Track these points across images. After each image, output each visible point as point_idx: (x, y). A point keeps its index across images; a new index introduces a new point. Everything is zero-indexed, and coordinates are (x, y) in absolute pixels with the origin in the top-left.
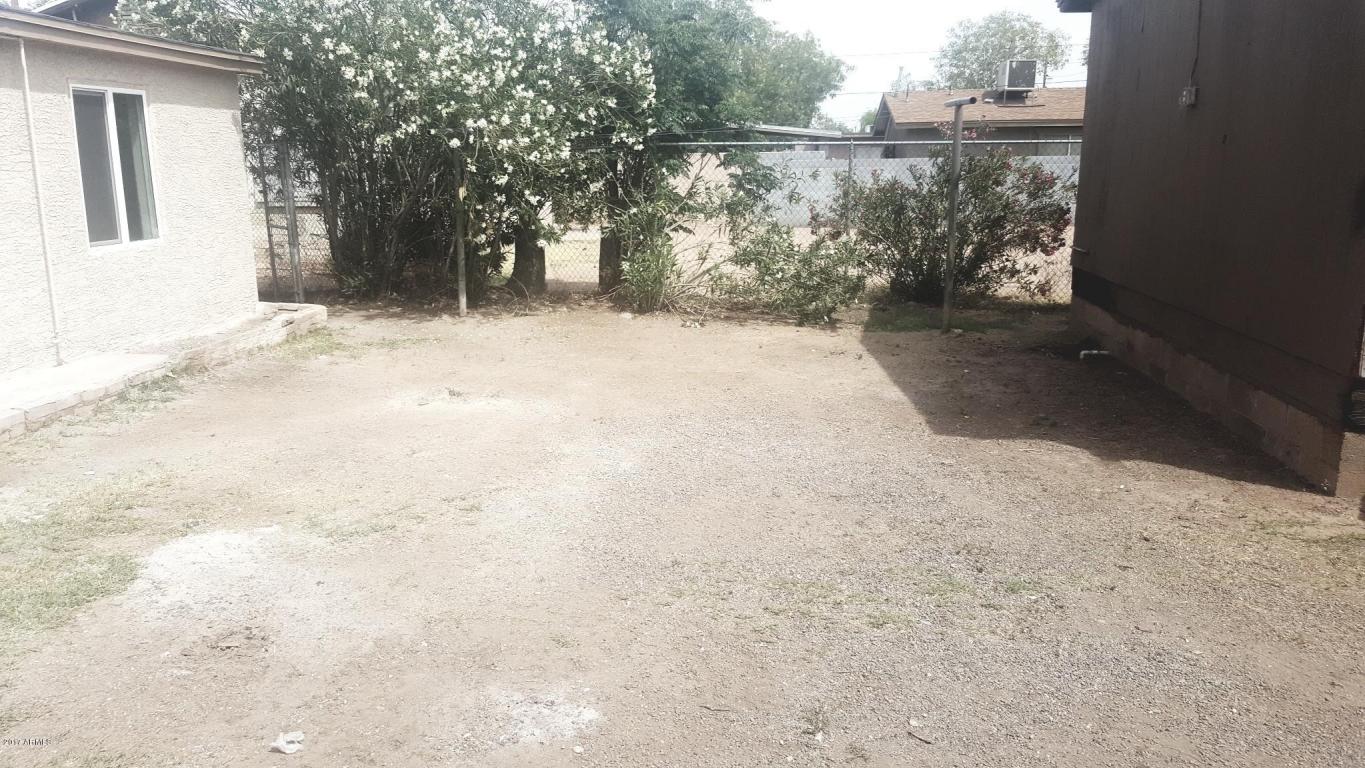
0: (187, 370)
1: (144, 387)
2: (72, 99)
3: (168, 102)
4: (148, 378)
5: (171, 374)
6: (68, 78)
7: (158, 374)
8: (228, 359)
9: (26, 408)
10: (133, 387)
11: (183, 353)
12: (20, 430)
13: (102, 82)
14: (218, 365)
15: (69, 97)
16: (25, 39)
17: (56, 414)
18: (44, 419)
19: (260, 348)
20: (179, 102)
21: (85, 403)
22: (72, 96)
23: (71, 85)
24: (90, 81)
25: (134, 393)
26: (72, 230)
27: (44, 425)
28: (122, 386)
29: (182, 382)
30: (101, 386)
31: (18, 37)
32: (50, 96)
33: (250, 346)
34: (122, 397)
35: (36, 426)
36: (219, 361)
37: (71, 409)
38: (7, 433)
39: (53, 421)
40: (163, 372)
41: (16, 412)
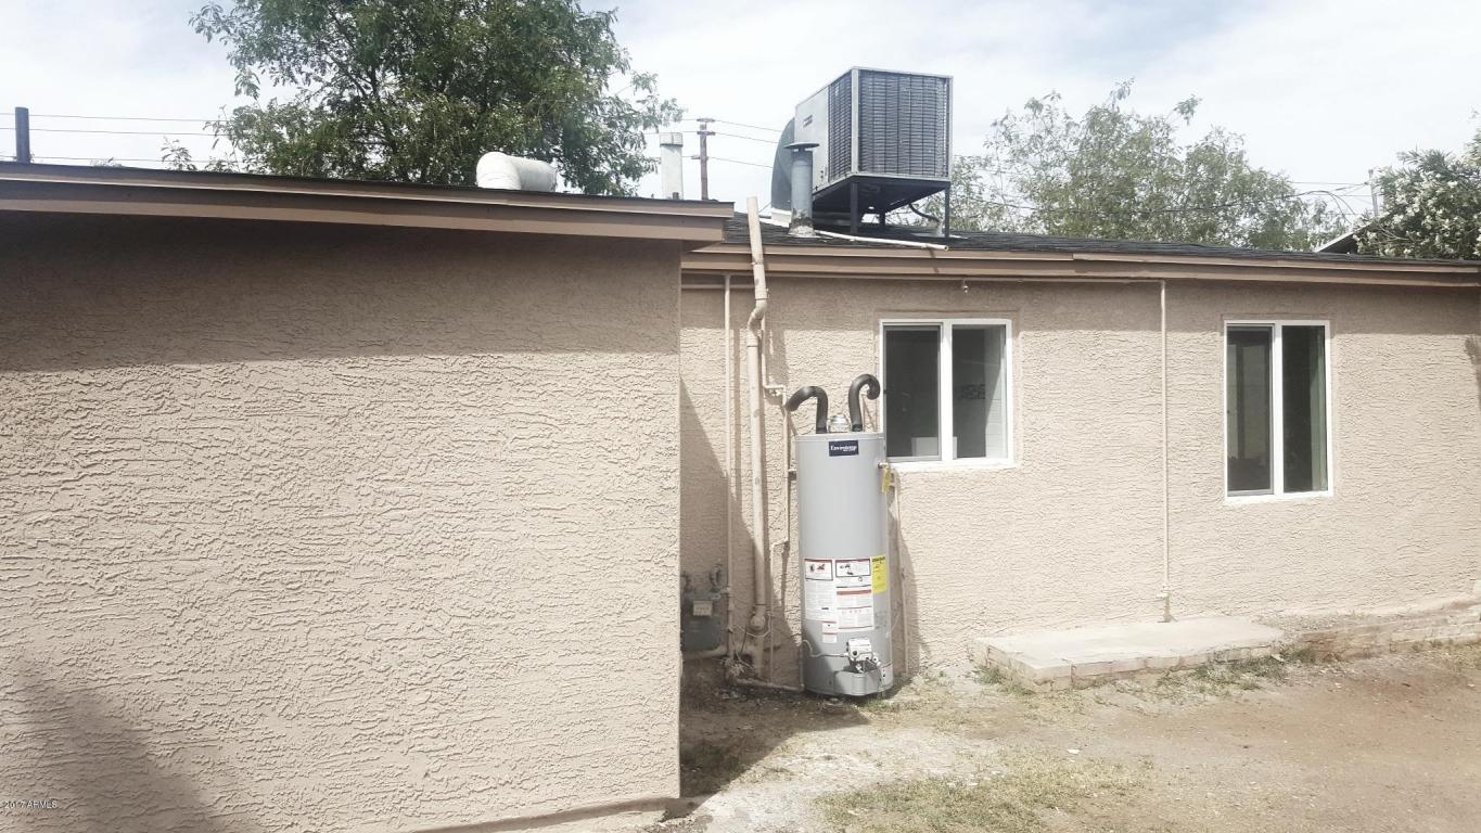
0: (1305, 656)
1: (1235, 665)
2: (1225, 337)
3: (1360, 331)
4: (1244, 655)
5: (1277, 657)
6: (1222, 315)
7: (1257, 653)
8: (1375, 650)
9: (1075, 662)
10: (1220, 663)
11: (1300, 633)
12: (1066, 684)
13: (1270, 315)
14: (1358, 656)
15: (1222, 334)
16: (1165, 279)
17: (1111, 675)
18: (1094, 678)
19: (1436, 645)
20: (1381, 330)
21: (1150, 671)
22: (1225, 333)
23: (1226, 322)
24: (1254, 316)
25: (1221, 671)
26: (1205, 477)
27: (1094, 685)
28: (1204, 659)
29: (1290, 668)
30: (1174, 655)
31: (1159, 279)
32: (1198, 335)
33: (1416, 638)
34: (1201, 672)
35: (1085, 683)
36: (1361, 651)
37: (1130, 674)
38: (1049, 684)
39: (1105, 682)
40: (1268, 651)
41: (1064, 664)
